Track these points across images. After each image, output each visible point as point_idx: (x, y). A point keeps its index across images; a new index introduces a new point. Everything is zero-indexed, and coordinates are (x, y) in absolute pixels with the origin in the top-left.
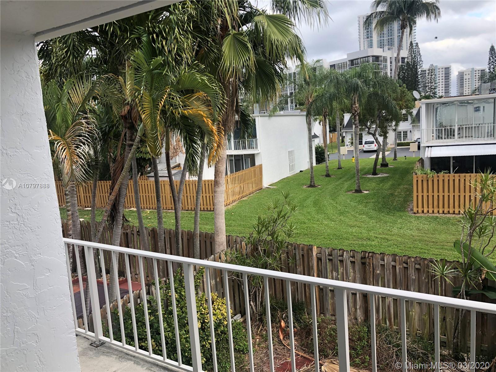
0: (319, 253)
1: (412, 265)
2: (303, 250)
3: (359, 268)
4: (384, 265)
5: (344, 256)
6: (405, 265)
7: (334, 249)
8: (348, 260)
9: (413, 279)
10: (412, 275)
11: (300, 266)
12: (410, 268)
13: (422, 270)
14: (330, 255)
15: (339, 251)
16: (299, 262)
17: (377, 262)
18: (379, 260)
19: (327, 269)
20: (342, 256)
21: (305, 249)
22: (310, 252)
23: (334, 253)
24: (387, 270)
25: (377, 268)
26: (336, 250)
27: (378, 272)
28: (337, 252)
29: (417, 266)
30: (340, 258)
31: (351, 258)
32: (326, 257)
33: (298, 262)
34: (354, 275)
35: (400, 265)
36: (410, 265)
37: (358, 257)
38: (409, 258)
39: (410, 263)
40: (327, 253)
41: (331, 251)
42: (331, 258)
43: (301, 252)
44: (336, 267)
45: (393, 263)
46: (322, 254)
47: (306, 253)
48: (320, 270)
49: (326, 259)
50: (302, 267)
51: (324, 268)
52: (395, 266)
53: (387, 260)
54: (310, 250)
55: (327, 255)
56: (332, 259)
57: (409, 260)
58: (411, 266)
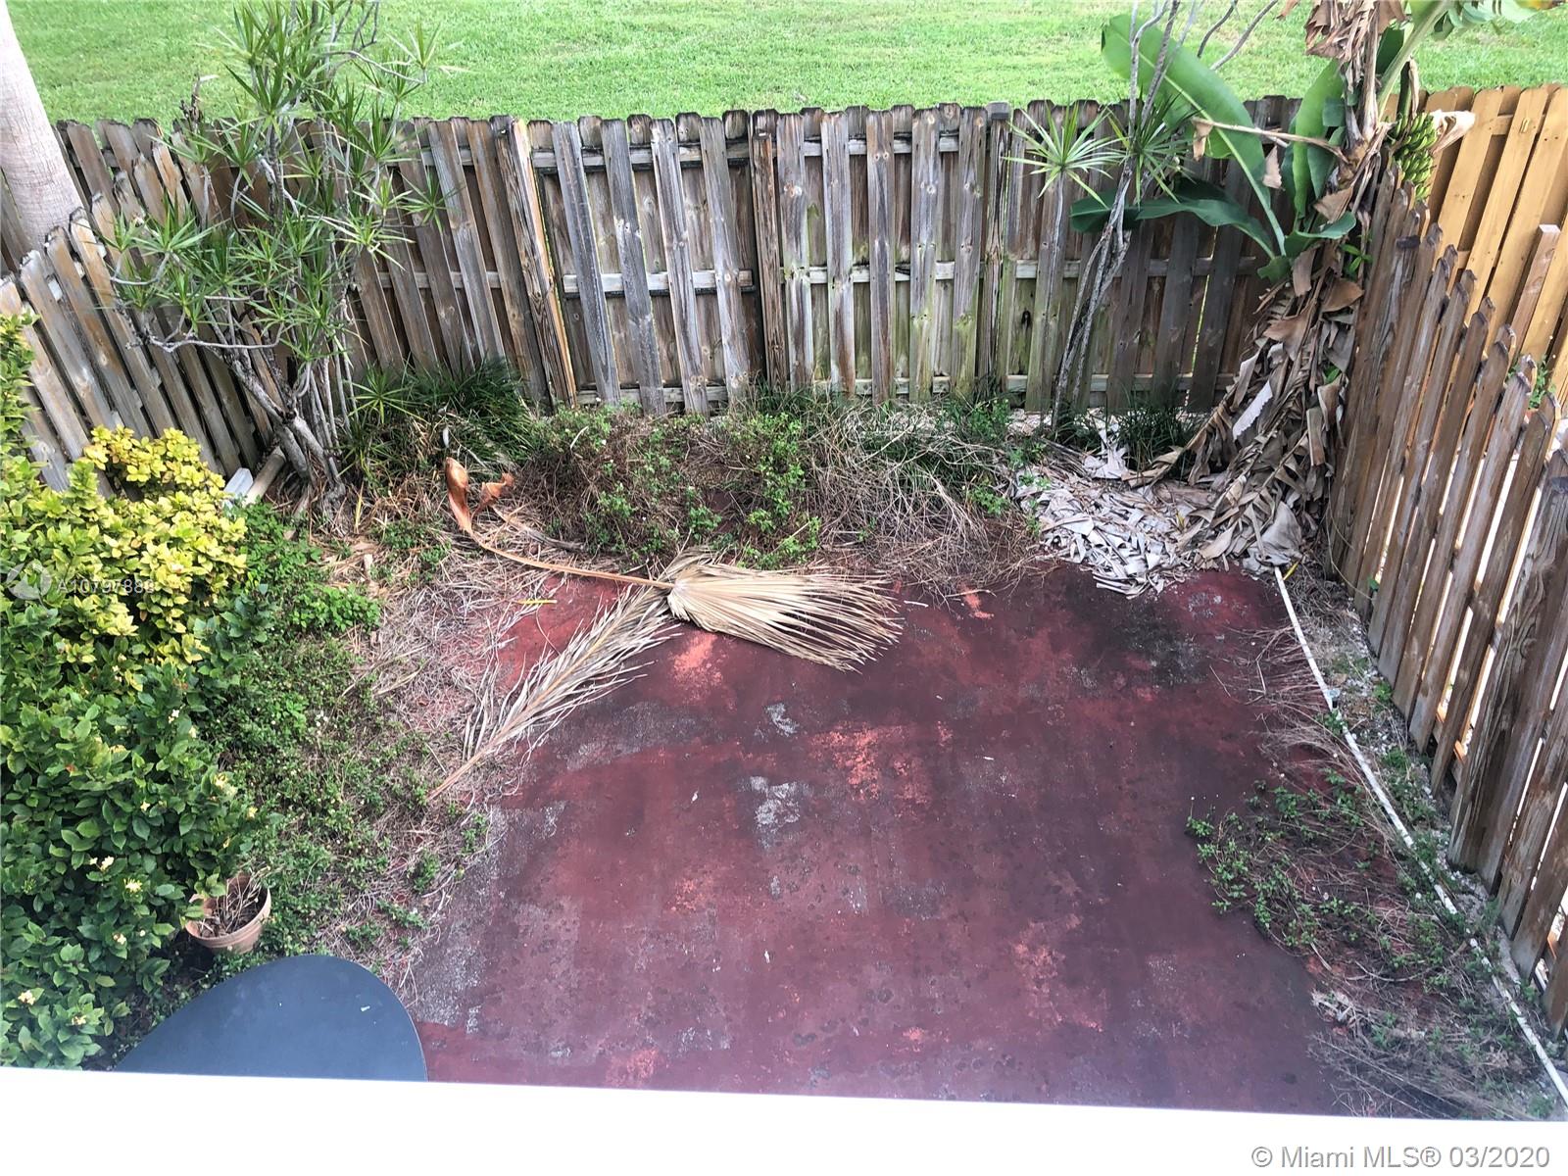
0: (541, 150)
1: (928, 144)
2: (468, 147)
3: (721, 188)
4: (820, 157)
5: (655, 147)
6: (900, 147)
7: (606, 123)
8: (671, 161)
9: (928, 195)
10: (925, 180)
11: (465, 218)
12: (917, 158)
13: (963, 156)
14: (595, 149)
15: (630, 125)
16: (457, 203)
17: (791, 149)
18: (800, 141)
19: (584, 211)
20: (645, 144)
21: (477, 143)
22: (504, 150)
23: (611, 137)
24: (830, 179)
25: (793, 177)
26: (616, 126)
27: (797, 191)
28: (621, 133)
29: (947, 145)
30: (639, 157)
31: (683, 150)
32: (575, 161)
33: (451, 205)
34: (699, 218)
35: (880, 147)
36: (922, 142)
37: (715, 141)
38: (918, 113)
39: (919, 137)
40: (578, 145)
41: (596, 133)
42: (596, 161)
43: (461, 157)
44: (625, 198)
45: (855, 147)
46: (557, 149)
47: (481, 157)
48: (557, 221)
49: (577, 171)
50: (472, 220)
51: (574, 209)
52: (865, 156)
53: (833, 137)
54: (501, 143)
55: (578, 153)
56: (603, 167)
57: (915, 126)
58: (922, 149)
